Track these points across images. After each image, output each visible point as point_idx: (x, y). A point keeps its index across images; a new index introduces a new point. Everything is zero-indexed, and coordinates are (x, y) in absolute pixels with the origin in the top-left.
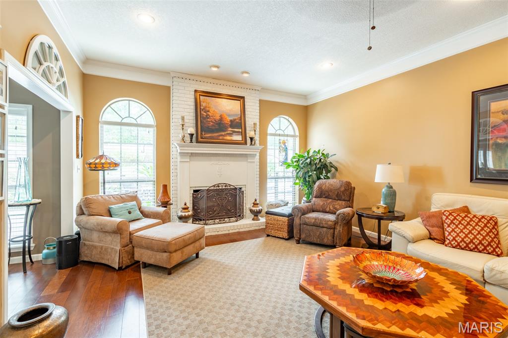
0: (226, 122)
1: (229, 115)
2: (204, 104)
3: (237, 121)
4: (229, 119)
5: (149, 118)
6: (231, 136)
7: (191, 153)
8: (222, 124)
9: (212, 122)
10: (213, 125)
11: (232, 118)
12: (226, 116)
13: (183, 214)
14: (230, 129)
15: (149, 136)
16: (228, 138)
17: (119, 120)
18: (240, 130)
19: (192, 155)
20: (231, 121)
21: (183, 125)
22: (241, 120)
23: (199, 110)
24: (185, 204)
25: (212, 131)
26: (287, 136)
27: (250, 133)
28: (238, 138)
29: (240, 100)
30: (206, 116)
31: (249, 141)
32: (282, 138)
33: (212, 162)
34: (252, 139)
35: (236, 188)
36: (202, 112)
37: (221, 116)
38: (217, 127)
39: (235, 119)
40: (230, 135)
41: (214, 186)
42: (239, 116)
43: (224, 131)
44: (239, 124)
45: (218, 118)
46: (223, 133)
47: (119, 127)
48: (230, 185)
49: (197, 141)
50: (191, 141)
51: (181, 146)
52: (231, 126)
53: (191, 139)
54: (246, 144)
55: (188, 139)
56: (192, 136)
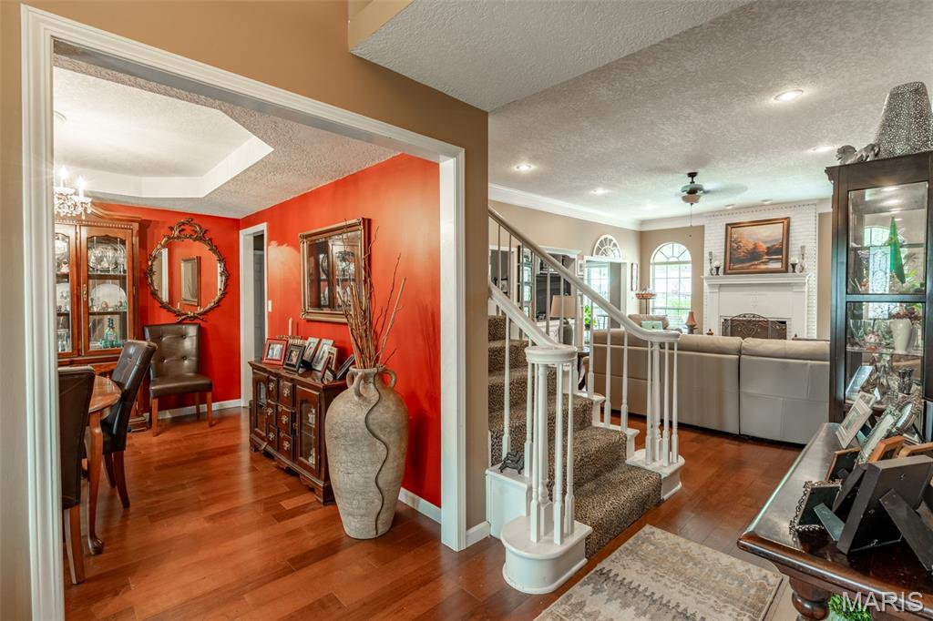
0: (762, 250)
1: (765, 242)
2: (735, 236)
3: (777, 246)
4: (765, 246)
5: (687, 256)
6: (767, 265)
7: (720, 284)
8: (756, 252)
9: (743, 252)
10: (744, 255)
11: (769, 245)
12: (761, 244)
14: (766, 257)
15: (687, 271)
16: (763, 267)
17: (665, 260)
18: (780, 257)
19: (721, 286)
20: (768, 248)
21: (711, 260)
22: (782, 245)
23: (728, 242)
24: (710, 330)
25: (742, 261)
27: (794, 259)
28: (778, 265)
29: (783, 223)
30: (738, 247)
31: (790, 268)
33: (746, 293)
34: (794, 265)
35: (768, 321)
36: (733, 244)
37: (755, 244)
38: (749, 256)
39: (774, 245)
40: (766, 263)
41: (740, 316)
42: (780, 241)
43: (757, 260)
44: (780, 250)
45: (751, 246)
46: (756, 262)
47: (665, 266)
48: (759, 317)
49: (725, 273)
50: (717, 274)
51: (707, 278)
52: (767, 254)
53: (717, 271)
54: (787, 271)
55: (714, 271)
56: (718, 268)
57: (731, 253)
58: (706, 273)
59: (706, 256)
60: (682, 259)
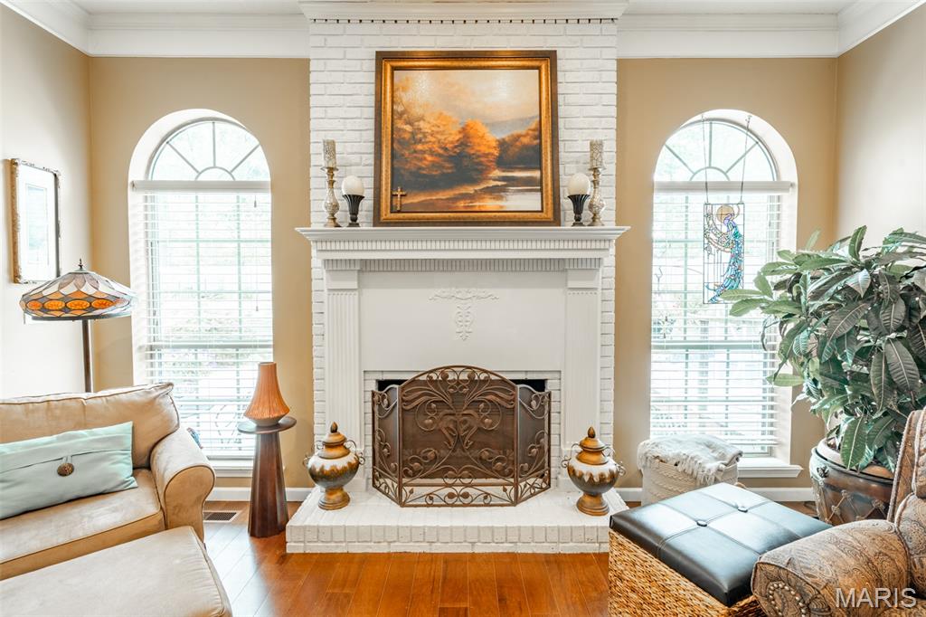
0: (484, 149)
1: (493, 125)
2: (405, 98)
3: (526, 140)
4: (491, 137)
5: (259, 167)
6: (500, 198)
7: (365, 262)
8: (470, 156)
9: (432, 153)
10: (434, 164)
11: (504, 135)
12: (483, 130)
13: (328, 465)
14: (497, 173)
15: (258, 214)
16: (490, 204)
17: (190, 176)
18: (536, 174)
19: (366, 267)
20: (502, 143)
21: (331, 170)
22: (540, 137)
23: (387, 117)
24: (334, 430)
25: (430, 184)
26: (742, 187)
27: (574, 179)
28: (528, 202)
29: (538, 68)
30: (413, 134)
31: (567, 209)
32: (718, 198)
33: (438, 291)
34: (578, 200)
36: (400, 124)
37: (463, 130)
38: (449, 168)
39: (519, 136)
40: (496, 192)
41: (428, 374)
42: (534, 125)
43: (474, 181)
44: (532, 152)
45: (453, 136)
46: (470, 190)
47: (191, 196)
49: (377, 221)
50: (354, 222)
51: (323, 238)
52: (502, 163)
53: (354, 213)
54: (556, 221)
55: (343, 215)
56: (355, 200)
57: (393, 156)
58: (319, 219)
59: (318, 160)
60: (241, 175)
